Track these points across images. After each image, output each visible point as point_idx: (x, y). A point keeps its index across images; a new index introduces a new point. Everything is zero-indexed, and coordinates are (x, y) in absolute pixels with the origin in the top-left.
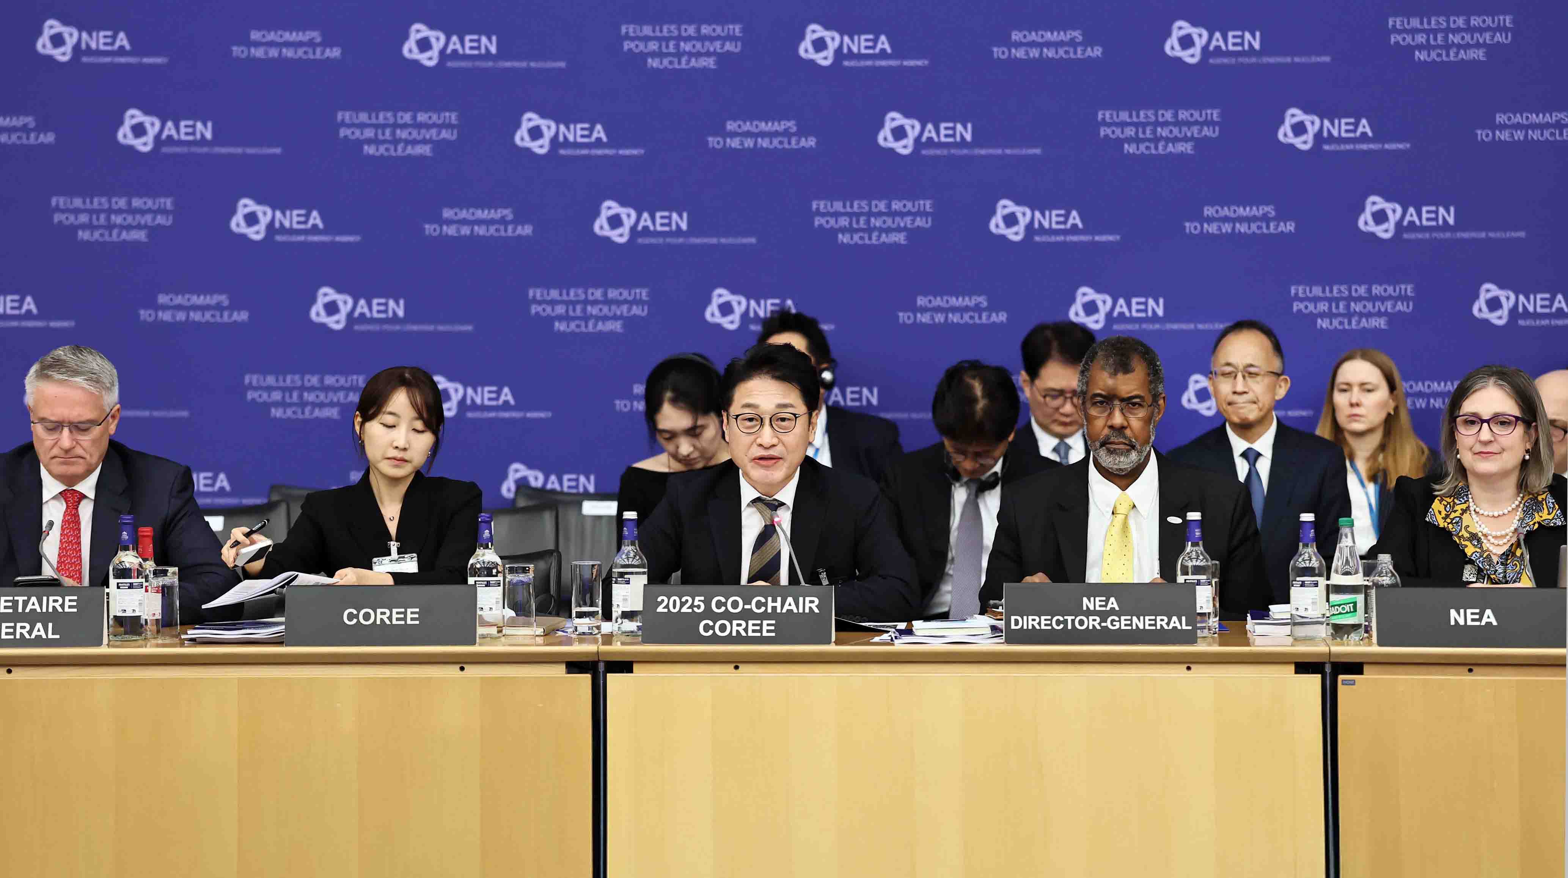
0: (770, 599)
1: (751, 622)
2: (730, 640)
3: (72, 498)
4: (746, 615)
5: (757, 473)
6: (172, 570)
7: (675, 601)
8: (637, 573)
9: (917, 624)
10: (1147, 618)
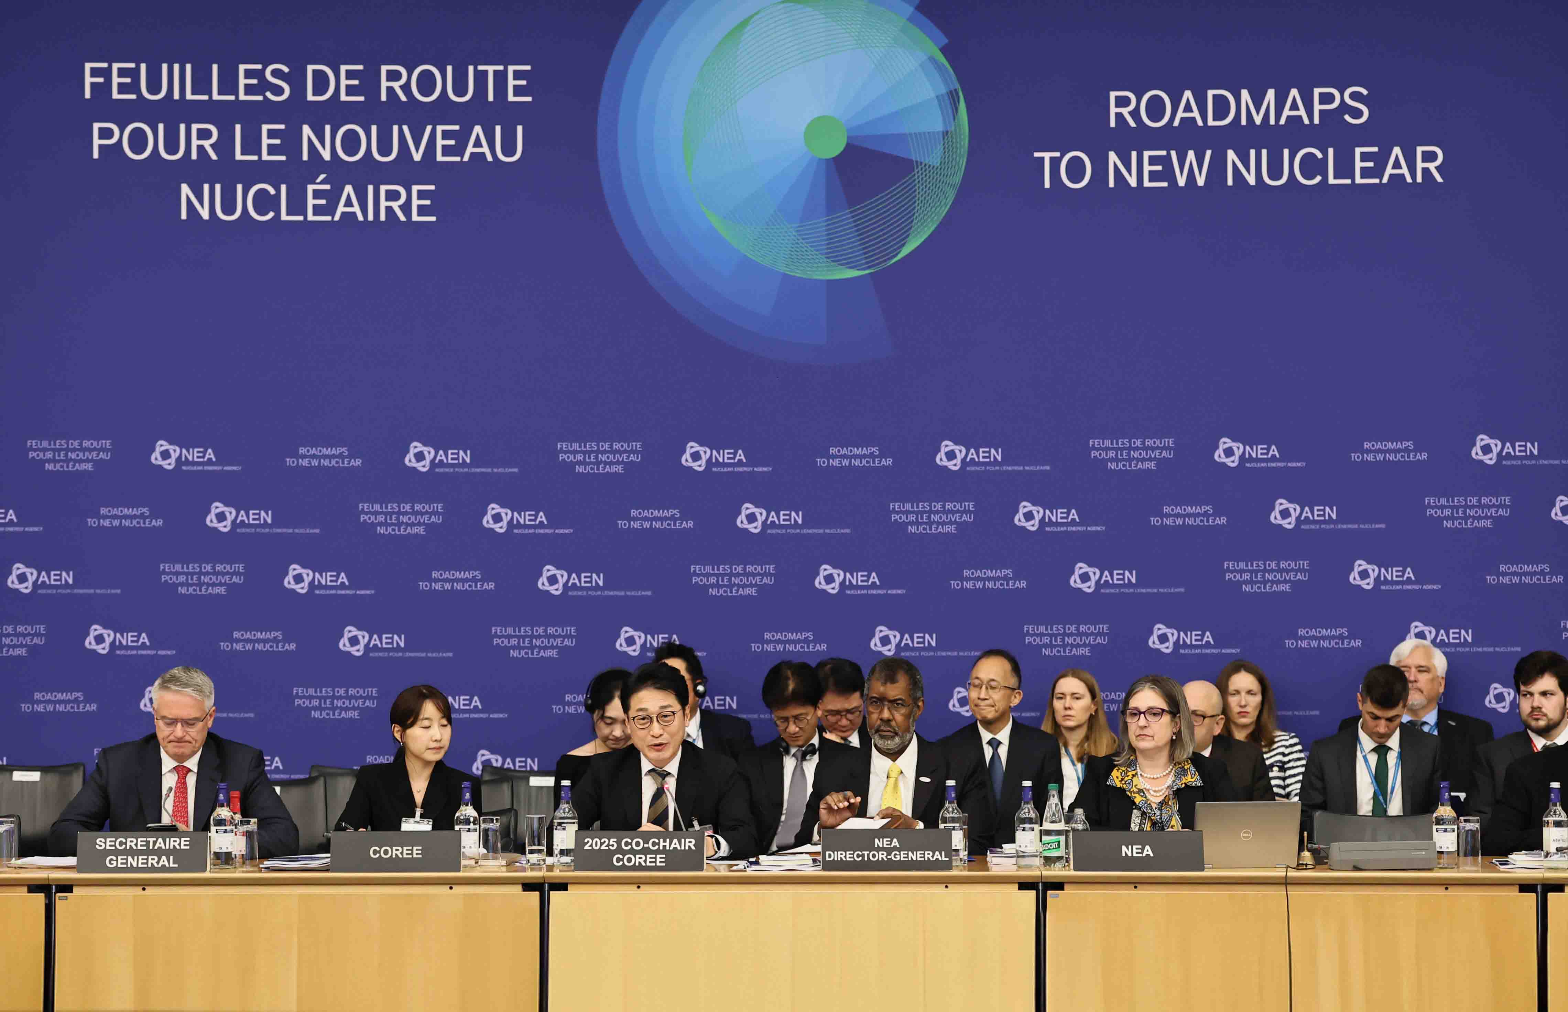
0: (661, 840)
1: (648, 856)
2: (634, 868)
3: (182, 772)
4: (645, 851)
5: (653, 754)
6: (254, 820)
7: (596, 842)
8: (571, 823)
9: (762, 858)
10: (918, 853)
